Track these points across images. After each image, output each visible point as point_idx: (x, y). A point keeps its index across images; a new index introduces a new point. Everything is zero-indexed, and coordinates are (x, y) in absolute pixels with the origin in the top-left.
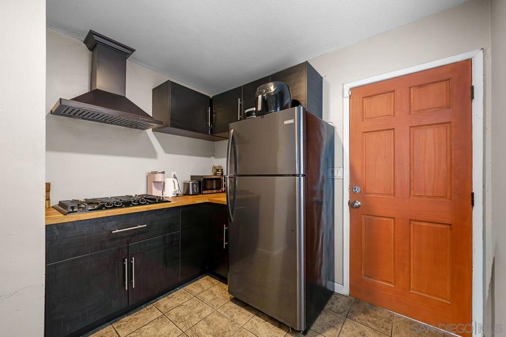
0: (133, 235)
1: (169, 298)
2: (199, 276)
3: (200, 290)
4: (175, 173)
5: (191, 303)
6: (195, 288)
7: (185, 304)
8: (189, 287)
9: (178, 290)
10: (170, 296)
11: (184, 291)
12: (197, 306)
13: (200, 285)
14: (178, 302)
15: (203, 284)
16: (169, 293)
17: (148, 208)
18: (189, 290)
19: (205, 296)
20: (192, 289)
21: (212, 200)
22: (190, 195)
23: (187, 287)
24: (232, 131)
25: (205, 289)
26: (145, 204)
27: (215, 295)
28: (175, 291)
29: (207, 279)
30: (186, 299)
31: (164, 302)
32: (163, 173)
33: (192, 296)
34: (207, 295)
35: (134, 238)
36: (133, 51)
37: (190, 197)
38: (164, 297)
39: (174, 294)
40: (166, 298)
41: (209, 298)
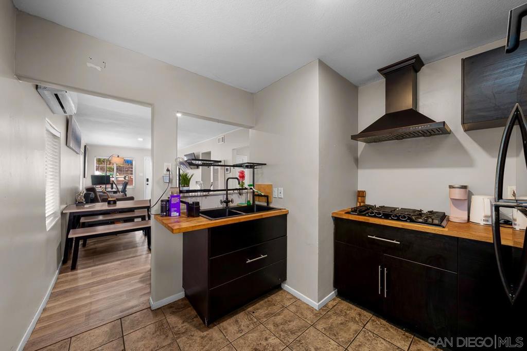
0: (389, 247)
35: (389, 251)
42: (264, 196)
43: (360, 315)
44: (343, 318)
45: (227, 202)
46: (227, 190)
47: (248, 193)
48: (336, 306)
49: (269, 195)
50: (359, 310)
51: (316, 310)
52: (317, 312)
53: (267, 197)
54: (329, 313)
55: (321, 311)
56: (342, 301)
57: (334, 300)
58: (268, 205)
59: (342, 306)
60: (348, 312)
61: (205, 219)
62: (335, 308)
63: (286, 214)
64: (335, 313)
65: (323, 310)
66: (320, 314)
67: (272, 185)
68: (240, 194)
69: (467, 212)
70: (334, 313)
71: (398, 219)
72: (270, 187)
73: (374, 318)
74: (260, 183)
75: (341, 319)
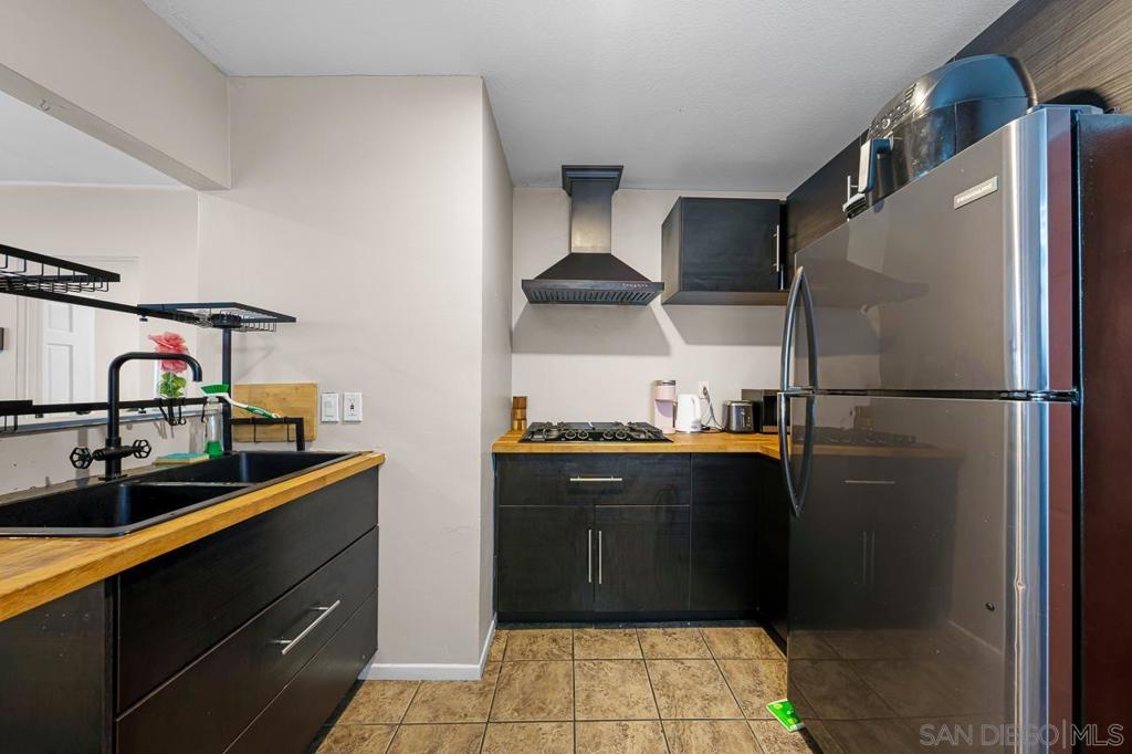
0: (603, 492)
1: (665, 634)
2: (741, 618)
3: (730, 651)
4: (706, 384)
5: (699, 669)
6: (722, 642)
7: (687, 663)
8: (713, 633)
9: (688, 626)
10: (670, 630)
11: (698, 634)
12: (710, 683)
13: (736, 642)
14: (677, 651)
15: (742, 642)
16: (671, 623)
17: (625, 448)
18: (708, 637)
19: (734, 670)
20: (717, 641)
21: (768, 449)
22: (732, 432)
23: (707, 630)
24: (800, 269)
25: (743, 656)
26: (625, 440)
27: (761, 683)
28: (682, 626)
29: (758, 636)
30: (694, 656)
31: (655, 636)
32: (673, 383)
33: (709, 656)
34: (741, 672)
35: (604, 497)
36: (619, 169)
37: (732, 436)
38: (658, 627)
39: (677, 630)
40: (661, 631)
41: (744, 681)
42: (286, 421)
43: (555, 640)
44: (533, 665)
45: (113, 455)
46: (114, 405)
47: (203, 415)
48: (508, 649)
49: (306, 418)
50: (548, 632)
51: (476, 682)
52: (481, 686)
53: (299, 422)
54: (504, 671)
55: (487, 676)
56: (513, 633)
57: (496, 638)
58: (300, 446)
59: (518, 643)
60: (535, 647)
61: (75, 542)
62: (508, 653)
63: (376, 468)
64: (515, 664)
65: (490, 673)
66: (490, 685)
67: (314, 385)
68: (171, 420)
69: (672, 419)
70: (513, 666)
71: (615, 439)
72: (311, 391)
73: (577, 633)
74: (257, 378)
75: (532, 669)
